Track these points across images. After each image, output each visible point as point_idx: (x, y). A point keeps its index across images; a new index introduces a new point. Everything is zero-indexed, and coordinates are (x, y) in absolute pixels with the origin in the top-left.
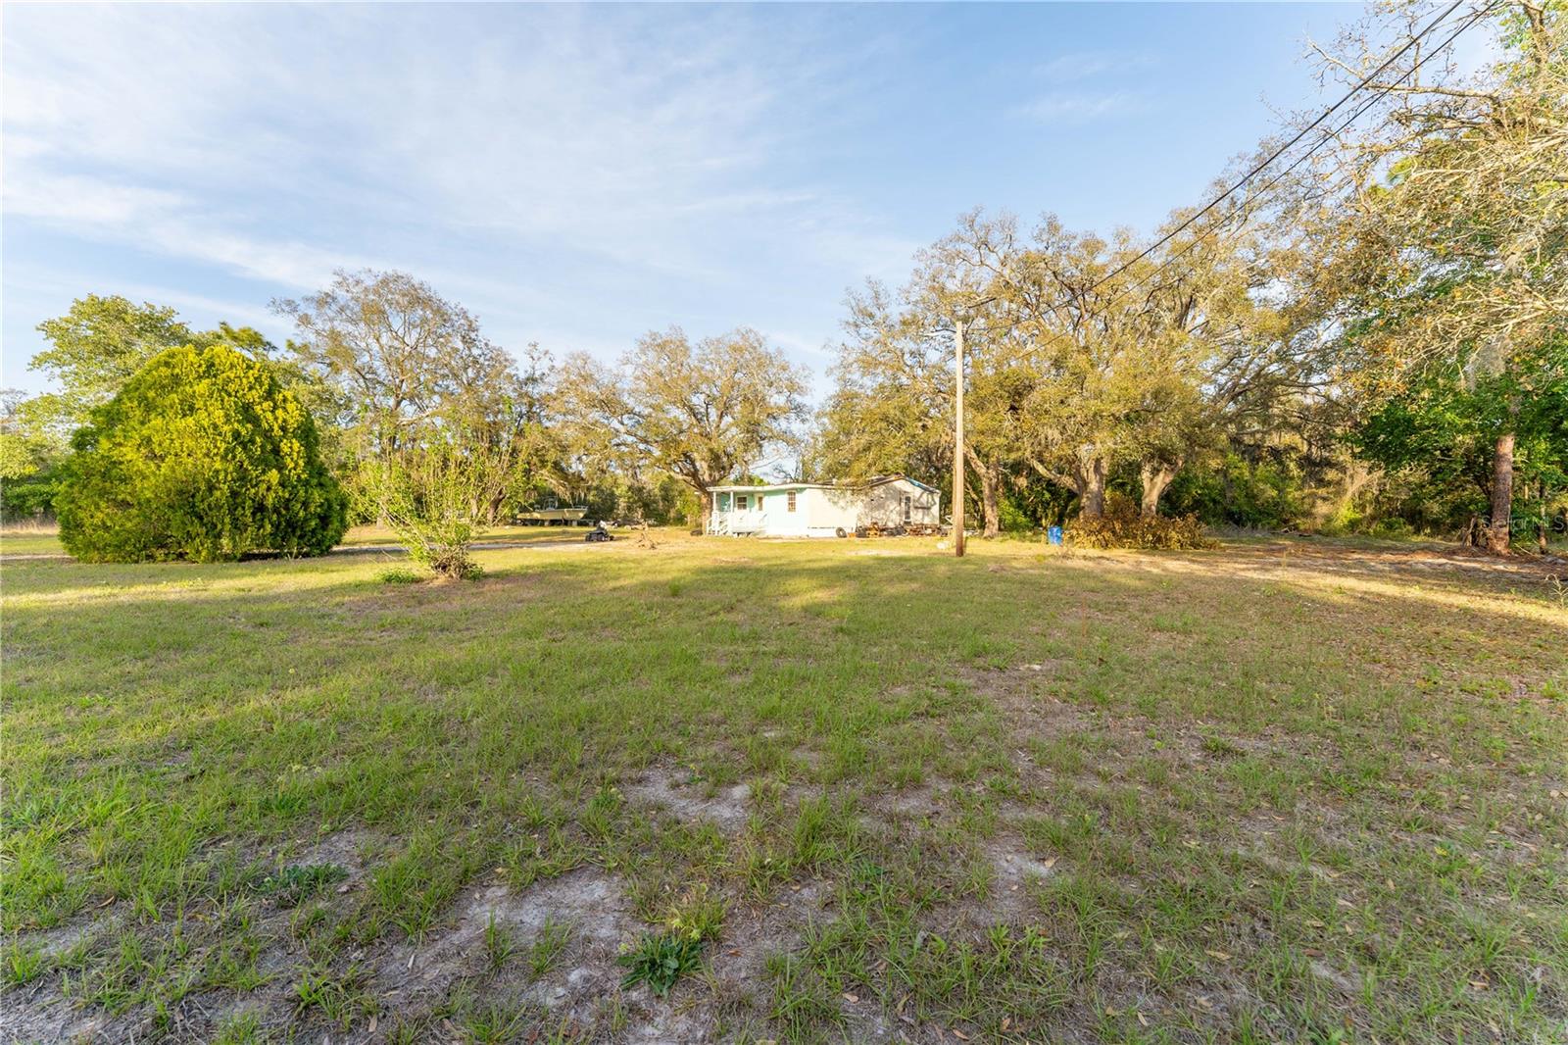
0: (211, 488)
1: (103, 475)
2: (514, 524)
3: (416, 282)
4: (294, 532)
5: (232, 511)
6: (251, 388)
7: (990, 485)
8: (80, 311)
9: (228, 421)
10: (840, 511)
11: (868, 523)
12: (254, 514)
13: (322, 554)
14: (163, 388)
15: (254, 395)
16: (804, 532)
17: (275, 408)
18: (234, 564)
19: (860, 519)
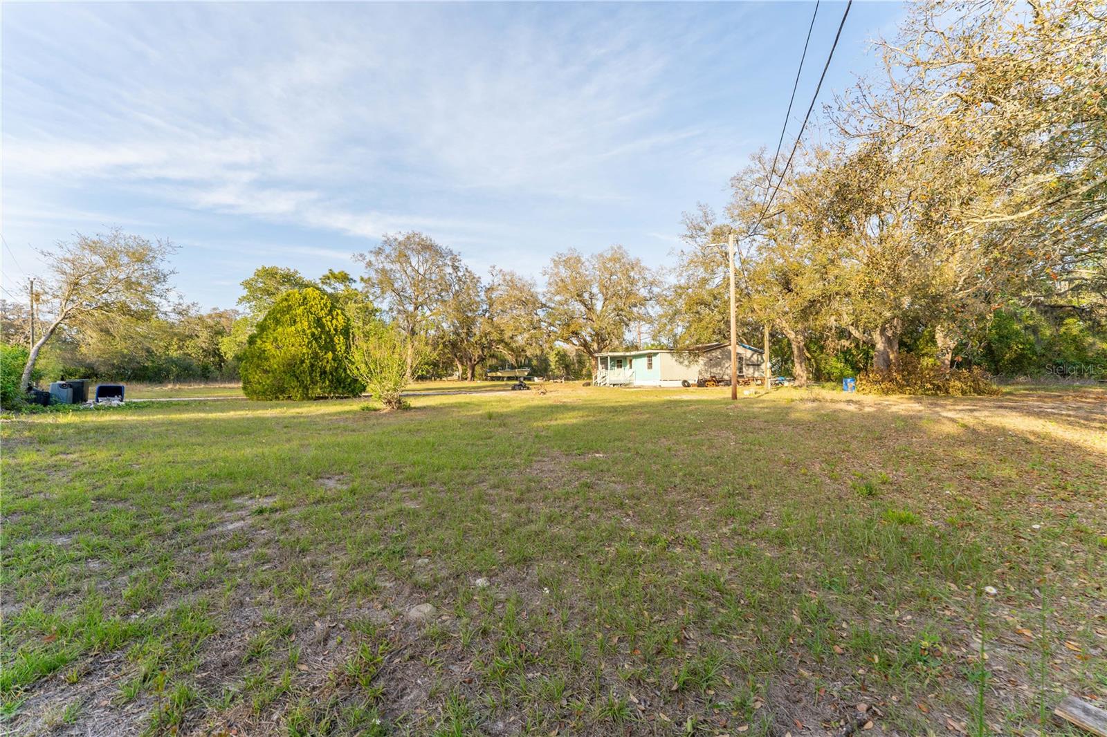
0: (302, 362)
1: (258, 357)
2: (486, 380)
3: (423, 236)
4: (340, 385)
5: (310, 374)
6: (322, 310)
7: (798, 347)
8: (258, 274)
9: (309, 328)
10: (685, 368)
11: (707, 376)
12: (320, 376)
13: (355, 396)
14: (283, 312)
15: (322, 313)
16: (657, 383)
17: (333, 318)
18: (312, 401)
19: (700, 374)
